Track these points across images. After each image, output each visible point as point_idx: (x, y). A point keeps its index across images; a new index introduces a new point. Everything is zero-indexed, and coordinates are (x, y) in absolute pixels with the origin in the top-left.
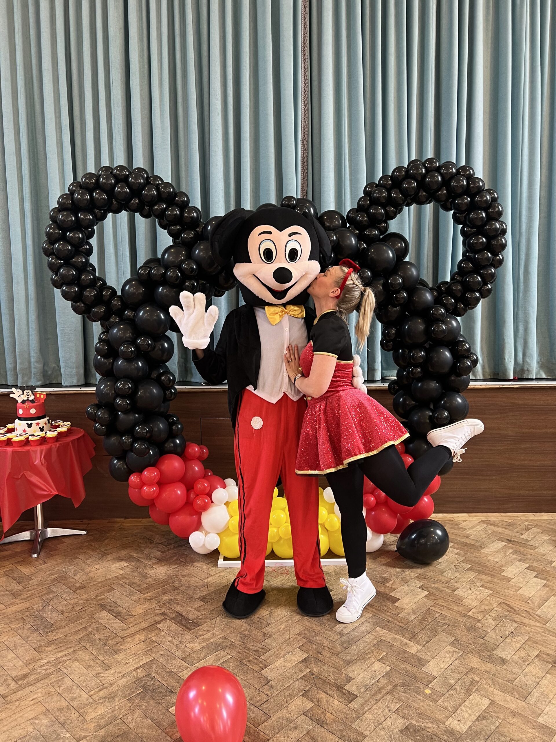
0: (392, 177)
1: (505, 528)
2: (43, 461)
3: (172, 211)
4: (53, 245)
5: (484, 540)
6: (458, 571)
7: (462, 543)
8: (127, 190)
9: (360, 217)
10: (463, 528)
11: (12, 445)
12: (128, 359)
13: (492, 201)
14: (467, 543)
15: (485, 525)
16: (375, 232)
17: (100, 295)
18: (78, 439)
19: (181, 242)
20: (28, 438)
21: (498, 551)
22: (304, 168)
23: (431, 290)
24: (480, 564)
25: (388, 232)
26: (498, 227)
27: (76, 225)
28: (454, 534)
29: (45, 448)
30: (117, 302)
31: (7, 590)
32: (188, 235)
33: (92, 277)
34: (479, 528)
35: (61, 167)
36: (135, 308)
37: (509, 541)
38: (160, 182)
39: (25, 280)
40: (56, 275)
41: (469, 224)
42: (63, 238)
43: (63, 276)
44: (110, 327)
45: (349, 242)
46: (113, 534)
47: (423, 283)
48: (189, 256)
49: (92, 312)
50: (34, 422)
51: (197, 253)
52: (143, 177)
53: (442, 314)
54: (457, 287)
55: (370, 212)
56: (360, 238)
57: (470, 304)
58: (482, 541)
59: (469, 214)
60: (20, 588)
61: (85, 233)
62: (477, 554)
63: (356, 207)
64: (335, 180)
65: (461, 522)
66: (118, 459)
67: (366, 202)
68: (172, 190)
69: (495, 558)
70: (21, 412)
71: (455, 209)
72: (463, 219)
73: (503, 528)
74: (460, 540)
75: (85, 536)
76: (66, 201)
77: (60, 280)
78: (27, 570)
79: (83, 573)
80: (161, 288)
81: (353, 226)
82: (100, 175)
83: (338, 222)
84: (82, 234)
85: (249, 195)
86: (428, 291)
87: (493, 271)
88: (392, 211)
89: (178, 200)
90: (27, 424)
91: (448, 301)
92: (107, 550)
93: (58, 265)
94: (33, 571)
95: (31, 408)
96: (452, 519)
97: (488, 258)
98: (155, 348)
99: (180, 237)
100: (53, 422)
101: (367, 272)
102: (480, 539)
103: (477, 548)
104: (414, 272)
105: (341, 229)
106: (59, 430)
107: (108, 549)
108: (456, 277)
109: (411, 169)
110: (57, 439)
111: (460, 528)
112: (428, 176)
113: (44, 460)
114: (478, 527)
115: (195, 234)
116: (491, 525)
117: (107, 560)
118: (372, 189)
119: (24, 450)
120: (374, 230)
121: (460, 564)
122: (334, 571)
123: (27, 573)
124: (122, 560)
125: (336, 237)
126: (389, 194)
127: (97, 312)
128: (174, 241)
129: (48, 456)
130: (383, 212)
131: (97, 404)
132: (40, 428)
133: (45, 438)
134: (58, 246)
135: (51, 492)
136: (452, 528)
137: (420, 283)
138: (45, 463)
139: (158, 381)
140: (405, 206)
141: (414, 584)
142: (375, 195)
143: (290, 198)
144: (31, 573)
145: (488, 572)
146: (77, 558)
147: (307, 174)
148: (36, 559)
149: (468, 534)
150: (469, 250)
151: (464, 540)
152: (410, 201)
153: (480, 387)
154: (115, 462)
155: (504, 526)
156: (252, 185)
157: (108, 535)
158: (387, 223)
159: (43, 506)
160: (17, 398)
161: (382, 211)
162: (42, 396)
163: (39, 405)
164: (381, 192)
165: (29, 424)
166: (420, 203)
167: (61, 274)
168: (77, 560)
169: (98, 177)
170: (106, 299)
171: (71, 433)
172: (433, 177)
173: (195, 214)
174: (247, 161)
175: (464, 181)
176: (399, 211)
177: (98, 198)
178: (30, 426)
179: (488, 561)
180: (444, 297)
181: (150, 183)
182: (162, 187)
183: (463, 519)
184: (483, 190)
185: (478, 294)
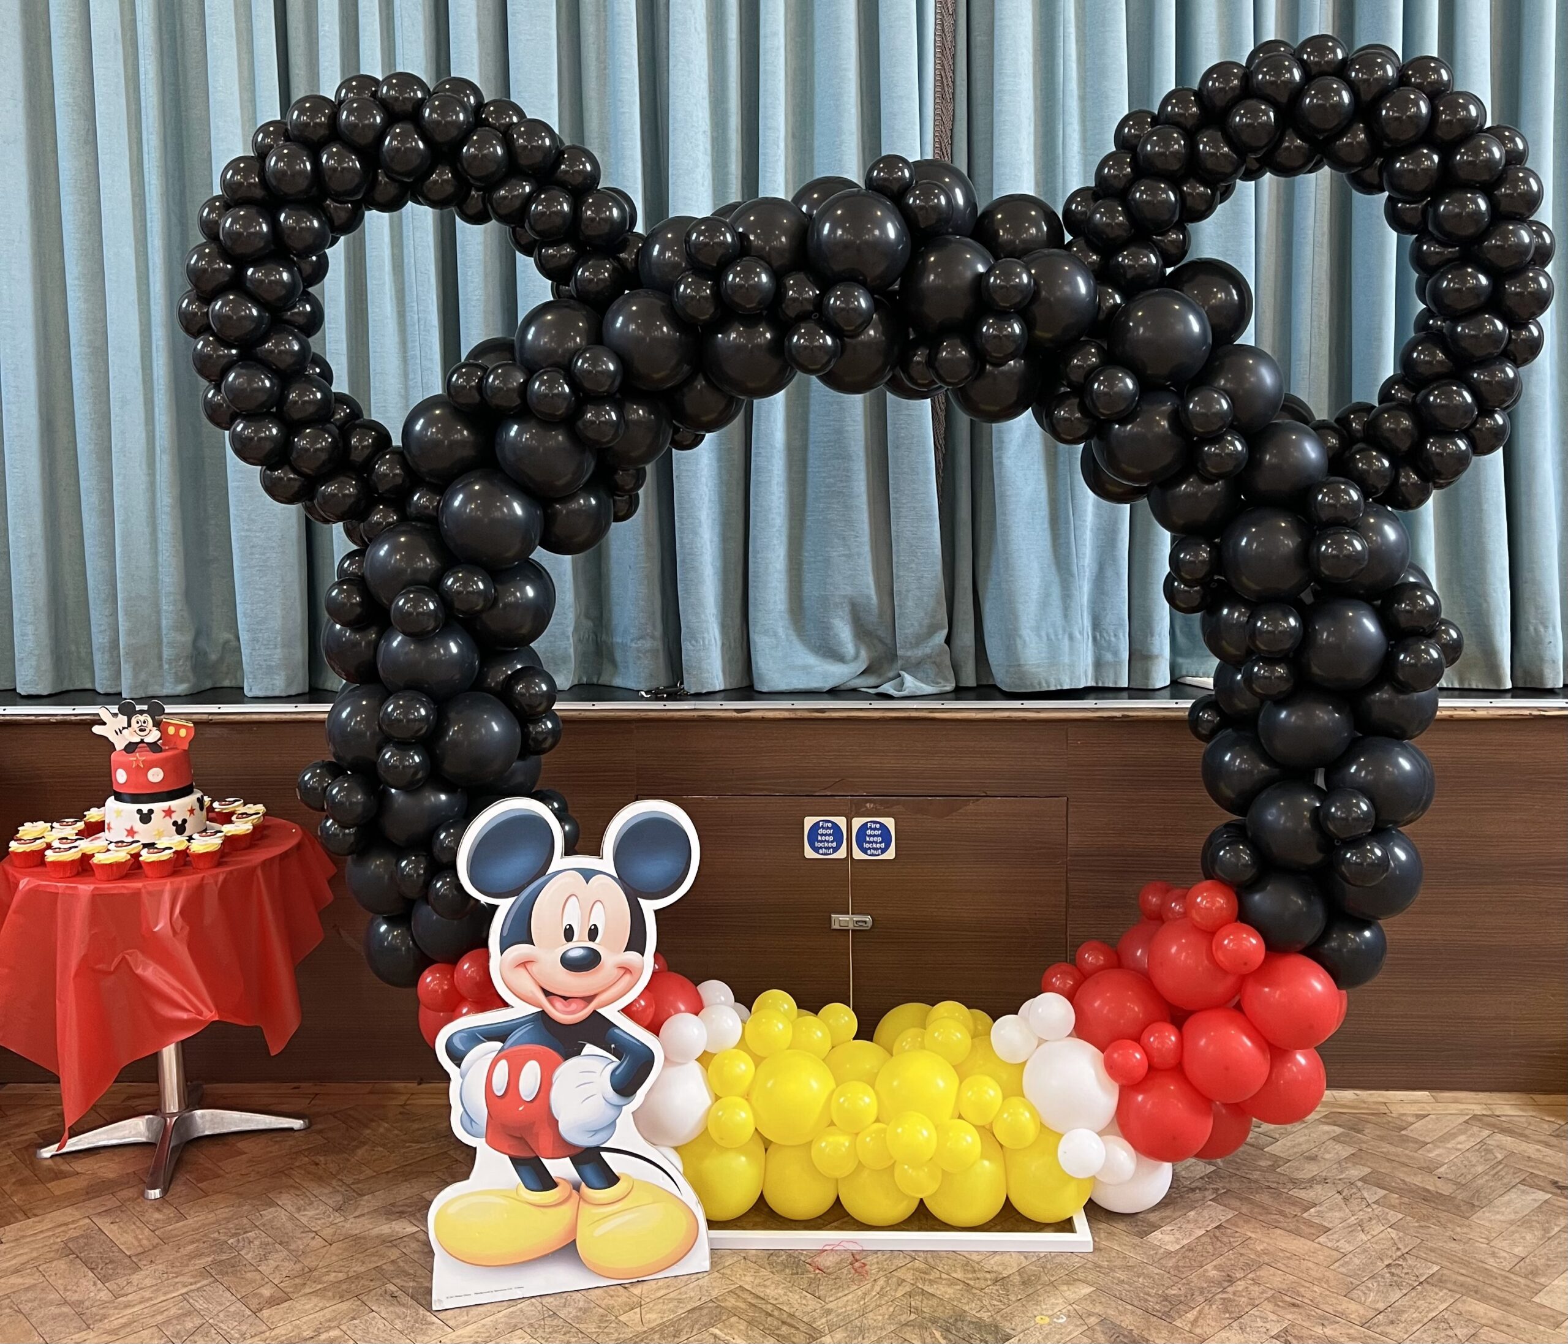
0: (1200, 96)
1: (1547, 1145)
2: (179, 923)
3: (549, 202)
4: (209, 304)
5: (1480, 1182)
6: (1399, 1286)
7: (1411, 1191)
8: (417, 143)
9: (1102, 214)
10: (1416, 1141)
11: (93, 875)
12: (419, 636)
13: (1508, 162)
14: (1428, 1191)
15: (1486, 1133)
16: (1149, 259)
17: (342, 445)
18: (284, 856)
19: (574, 294)
20: (138, 855)
21: (1525, 1222)
22: (943, 66)
23: (1320, 429)
24: (1466, 1264)
25: (1188, 259)
26: (1527, 239)
27: (272, 247)
28: (1389, 1160)
29: (185, 885)
30: (391, 468)
31: (66, 1302)
32: (596, 273)
33: (319, 395)
34: (1464, 1142)
35: (246, 74)
36: (442, 485)
37: (1559, 1187)
38: (515, 120)
39: (145, 395)
40: (218, 389)
41: (1435, 232)
42: (237, 284)
43: (235, 394)
44: (370, 540)
45: (1067, 289)
46: (382, 1130)
47: (1297, 411)
48: (598, 337)
49: (319, 496)
50: (158, 807)
51: (618, 325)
52: (464, 107)
53: (1352, 506)
54: (1399, 423)
55: (1134, 199)
56: (1103, 276)
57: (1439, 474)
58: (1475, 1185)
59: (1435, 204)
60: (104, 1295)
61: (299, 269)
62: (1458, 1229)
63: (1093, 185)
64: (1036, 98)
65: (1411, 1119)
66: (392, 921)
67: (1122, 169)
68: (547, 142)
69: (1514, 1244)
70: (121, 776)
71: (1393, 187)
72: (1415, 219)
73: (1540, 1142)
74: (1407, 1180)
75: (302, 1134)
76: (245, 177)
77: (228, 406)
78: (129, 1238)
79: (286, 1253)
80: (515, 427)
81: (1081, 241)
82: (341, 102)
83: (1038, 230)
84: (290, 272)
85: (782, 145)
86: (1309, 434)
87: (1511, 374)
88: (1201, 195)
89: (566, 172)
90: (139, 811)
91: (1371, 464)
92: (359, 1182)
93: (225, 361)
94: (145, 1242)
95: (150, 765)
96: (1383, 1109)
97: (1495, 336)
98: (496, 600)
99: (570, 280)
100: (216, 805)
101: (1122, 380)
102: (1470, 1177)
103: (1458, 1207)
104: (1267, 377)
105: (1046, 251)
106: (228, 829)
107: (362, 1177)
108: (1397, 391)
109: (1258, 70)
110: (222, 857)
111: (1405, 1140)
112: (1309, 89)
113: (180, 920)
114: (1462, 1138)
115: (614, 269)
116: (1504, 1131)
117: (357, 1214)
118: (1142, 129)
119: (125, 891)
120: (1146, 252)
121: (1405, 1259)
122: (1020, 1272)
123: (128, 1249)
124: (401, 1214)
125: (1030, 275)
126: (1192, 144)
127: (332, 495)
128: (556, 291)
129: (192, 909)
130: (1173, 198)
131: (330, 763)
132: (175, 823)
133: (188, 855)
134: (221, 307)
135: (200, 1013)
136: (1381, 1138)
137: (1285, 408)
138: (182, 928)
139: (505, 696)
140: (1241, 179)
141: (1260, 1323)
142: (1149, 148)
143: (895, 161)
144: (140, 1250)
145: (1491, 1290)
146: (272, 1204)
147: (953, 82)
148: (157, 1204)
149: (1431, 1161)
150: (1433, 309)
151: (1417, 1180)
152: (1256, 166)
153: (1471, 714)
154: (383, 928)
155: (1543, 1138)
156: (790, 118)
157: (368, 1131)
158: (1184, 230)
159: (184, 1049)
160: (112, 738)
161: (1168, 195)
162: (183, 733)
163: (174, 757)
164: (1166, 140)
165: (145, 811)
166: (1286, 170)
167: (231, 389)
168: (272, 1209)
169: (336, 107)
170: (357, 457)
171: (263, 837)
172: (1326, 92)
173: (615, 212)
174: (778, 49)
175: (1422, 104)
176: (1222, 195)
177: (335, 169)
178: (145, 818)
179: (1493, 1255)
180: (1358, 452)
181: (484, 123)
182: (520, 135)
183: (1414, 1109)
184: (1481, 130)
185: (1462, 445)
